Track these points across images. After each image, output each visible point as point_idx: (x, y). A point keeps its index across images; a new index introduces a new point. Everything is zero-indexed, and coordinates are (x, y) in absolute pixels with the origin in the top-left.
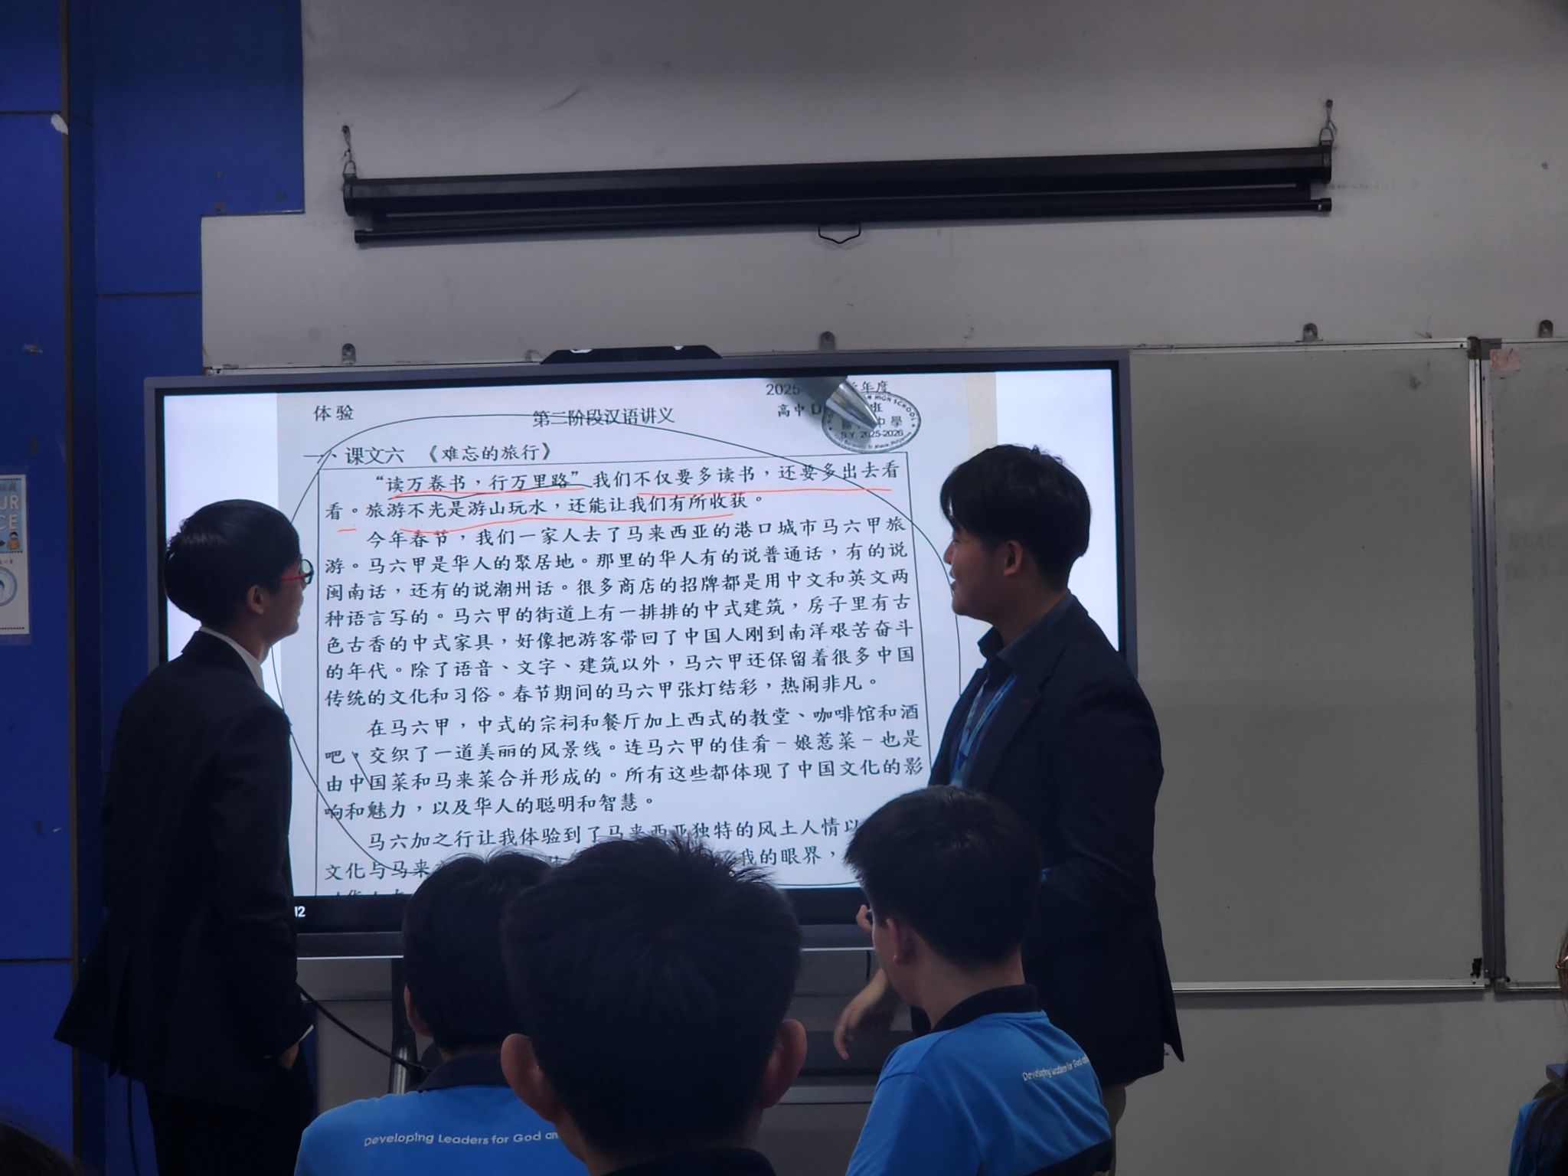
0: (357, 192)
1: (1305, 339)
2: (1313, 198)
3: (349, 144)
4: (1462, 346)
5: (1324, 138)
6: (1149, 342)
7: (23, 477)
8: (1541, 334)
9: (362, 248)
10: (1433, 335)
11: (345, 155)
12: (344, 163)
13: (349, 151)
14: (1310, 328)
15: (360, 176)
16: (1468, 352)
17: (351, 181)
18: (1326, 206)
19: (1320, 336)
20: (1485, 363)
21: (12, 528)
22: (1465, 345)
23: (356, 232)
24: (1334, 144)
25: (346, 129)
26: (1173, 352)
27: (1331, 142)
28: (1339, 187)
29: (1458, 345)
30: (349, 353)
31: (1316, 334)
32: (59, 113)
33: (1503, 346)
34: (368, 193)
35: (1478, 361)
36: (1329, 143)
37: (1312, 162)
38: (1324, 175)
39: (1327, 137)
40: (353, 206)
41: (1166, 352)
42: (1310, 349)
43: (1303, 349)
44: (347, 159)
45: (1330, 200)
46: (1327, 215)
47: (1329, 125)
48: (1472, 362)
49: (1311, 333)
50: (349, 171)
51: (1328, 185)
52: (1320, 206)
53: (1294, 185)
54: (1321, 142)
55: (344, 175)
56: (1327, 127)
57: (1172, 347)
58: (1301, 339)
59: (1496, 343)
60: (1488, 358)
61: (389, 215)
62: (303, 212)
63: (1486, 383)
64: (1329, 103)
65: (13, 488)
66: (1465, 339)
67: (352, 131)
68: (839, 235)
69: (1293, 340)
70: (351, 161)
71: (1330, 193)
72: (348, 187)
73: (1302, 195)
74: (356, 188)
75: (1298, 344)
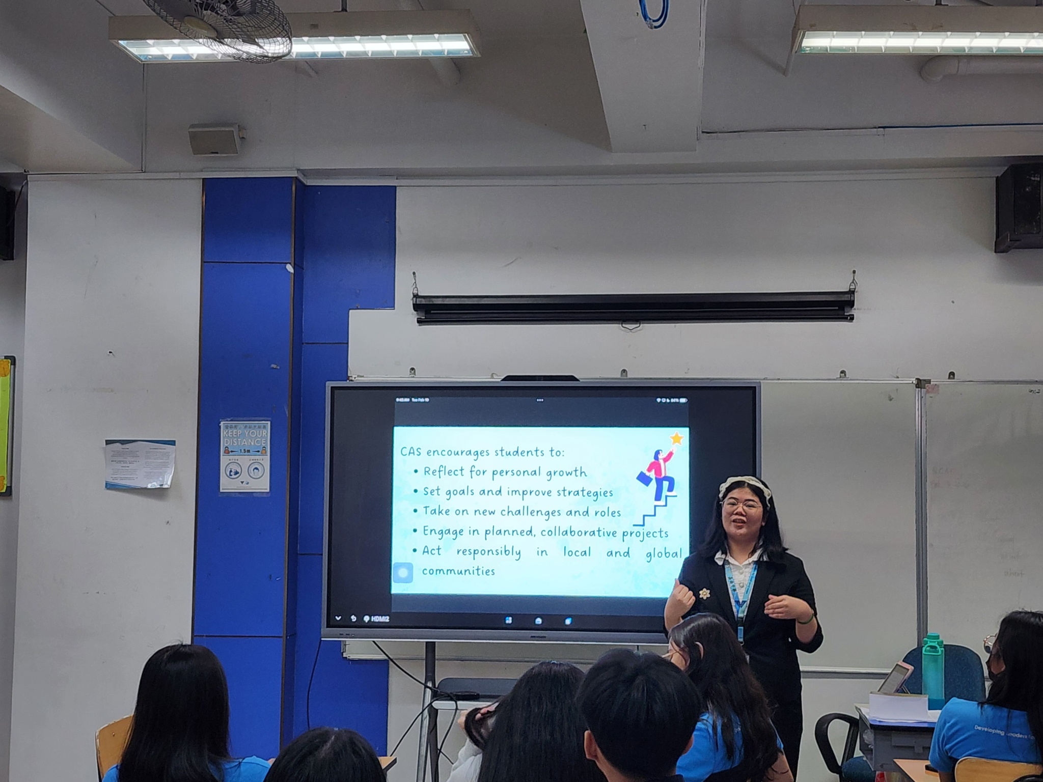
0: (419, 301)
1: (841, 377)
2: (846, 314)
3: (415, 279)
4: (913, 382)
5: (851, 287)
6: (769, 377)
7: (269, 423)
8: (949, 378)
9: (420, 325)
10: (899, 377)
11: (414, 284)
12: (413, 288)
14: (842, 372)
15: (420, 294)
16: (916, 385)
17: (416, 296)
18: (852, 318)
19: (847, 376)
20: (923, 390)
21: (264, 445)
22: (914, 382)
23: (418, 318)
24: (856, 290)
25: (414, 273)
26: (780, 381)
27: (855, 289)
28: (858, 309)
29: (911, 382)
30: (413, 372)
31: (845, 375)
32: (290, 263)
33: (932, 383)
34: (423, 301)
35: (920, 389)
36: (853, 290)
37: (846, 298)
38: (851, 304)
39: (852, 287)
40: (416, 307)
41: (777, 381)
42: (843, 381)
43: (839, 382)
44: (414, 286)
45: (853, 315)
46: (852, 322)
48: (917, 389)
49: (843, 374)
50: (415, 292)
51: (853, 309)
52: (849, 318)
53: (837, 308)
54: (850, 289)
55: (413, 293)
56: (853, 282)
57: (779, 379)
58: (839, 377)
59: (929, 381)
60: (925, 388)
61: (432, 312)
62: (394, 309)
63: (924, 399)
64: (854, 272)
65: (264, 427)
66: (914, 379)
67: (417, 274)
68: (631, 326)
69: (835, 378)
70: (416, 287)
71: (854, 312)
72: (415, 299)
73: (841, 312)
74: (418, 299)
75: (836, 380)
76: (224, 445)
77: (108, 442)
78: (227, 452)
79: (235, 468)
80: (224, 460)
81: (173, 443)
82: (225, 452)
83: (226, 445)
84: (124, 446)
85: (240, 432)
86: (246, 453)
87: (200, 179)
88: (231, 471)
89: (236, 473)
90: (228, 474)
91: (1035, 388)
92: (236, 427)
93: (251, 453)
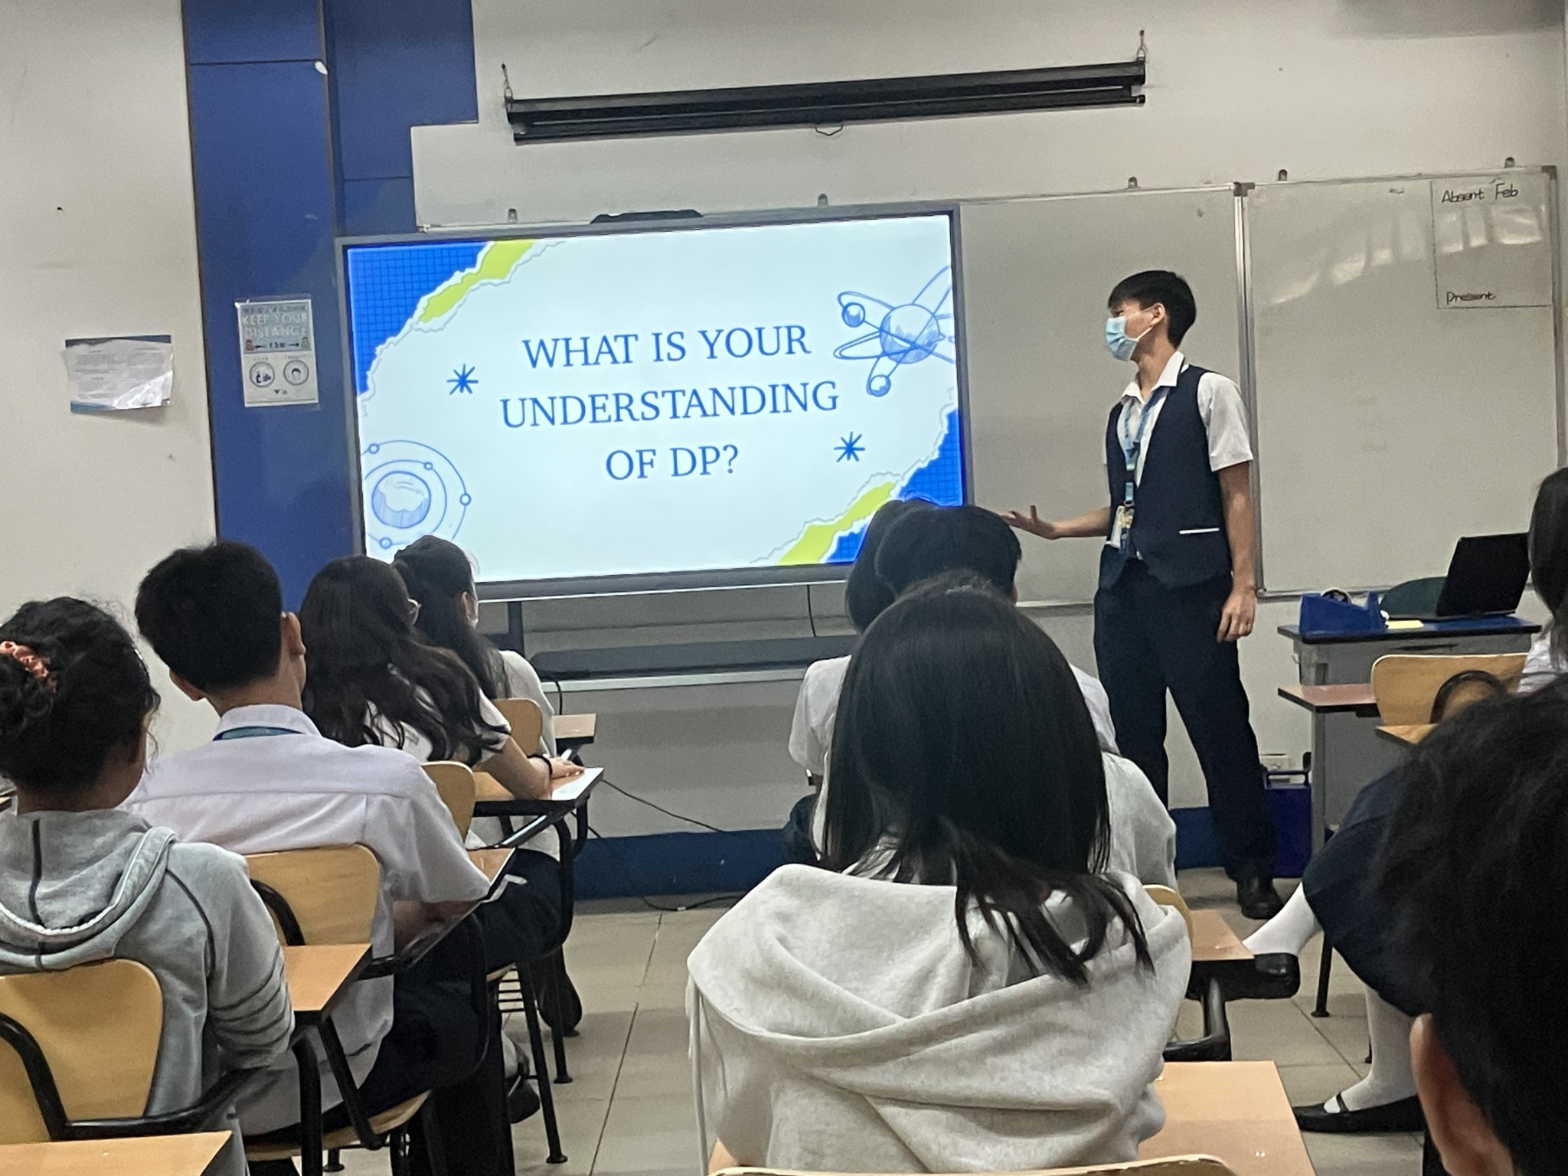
0: (516, 109)
1: (1130, 187)
2: (1133, 95)
3: (506, 76)
4: (1230, 188)
5: (1139, 56)
7: (310, 301)
8: (1280, 179)
9: (517, 145)
10: (1212, 181)
11: (505, 84)
12: (503, 88)
13: (507, 80)
14: (1133, 180)
15: (516, 97)
16: (1234, 192)
17: (509, 101)
18: (1142, 99)
19: (1139, 184)
20: (1244, 198)
21: (304, 334)
23: (515, 135)
24: (1147, 60)
25: (504, 67)
27: (1144, 58)
28: (1150, 87)
29: (1227, 188)
30: (513, 215)
31: (1136, 184)
32: (321, 60)
33: (1256, 187)
34: (522, 109)
35: (1240, 197)
37: (1133, 71)
38: (1141, 79)
39: (1141, 55)
40: (512, 118)
42: (1133, 193)
43: (1129, 194)
44: (506, 86)
45: (1144, 96)
46: (1143, 106)
47: (1142, 47)
48: (1236, 198)
49: (1133, 183)
50: (508, 95)
51: (1143, 86)
52: (1138, 100)
53: (1121, 87)
54: (1137, 58)
55: (505, 97)
56: (1141, 48)
57: (1044, 196)
58: (1127, 187)
59: (1252, 186)
60: (1246, 195)
61: (536, 123)
62: (477, 123)
63: (1246, 212)
64: (1142, 33)
65: (303, 308)
66: (1232, 184)
67: (507, 67)
68: (829, 130)
69: (1122, 188)
70: (508, 87)
71: (1144, 90)
72: (509, 106)
73: (1126, 92)
74: (514, 106)
75: (1124, 191)
76: (244, 337)
77: (70, 343)
78: (250, 348)
79: (263, 370)
80: (247, 360)
81: (167, 339)
82: (248, 349)
83: (247, 337)
84: (98, 347)
85: (265, 316)
86: (280, 349)
88: (258, 376)
89: (267, 378)
90: (255, 380)
91: (1398, 185)
92: (260, 311)
93: (286, 348)
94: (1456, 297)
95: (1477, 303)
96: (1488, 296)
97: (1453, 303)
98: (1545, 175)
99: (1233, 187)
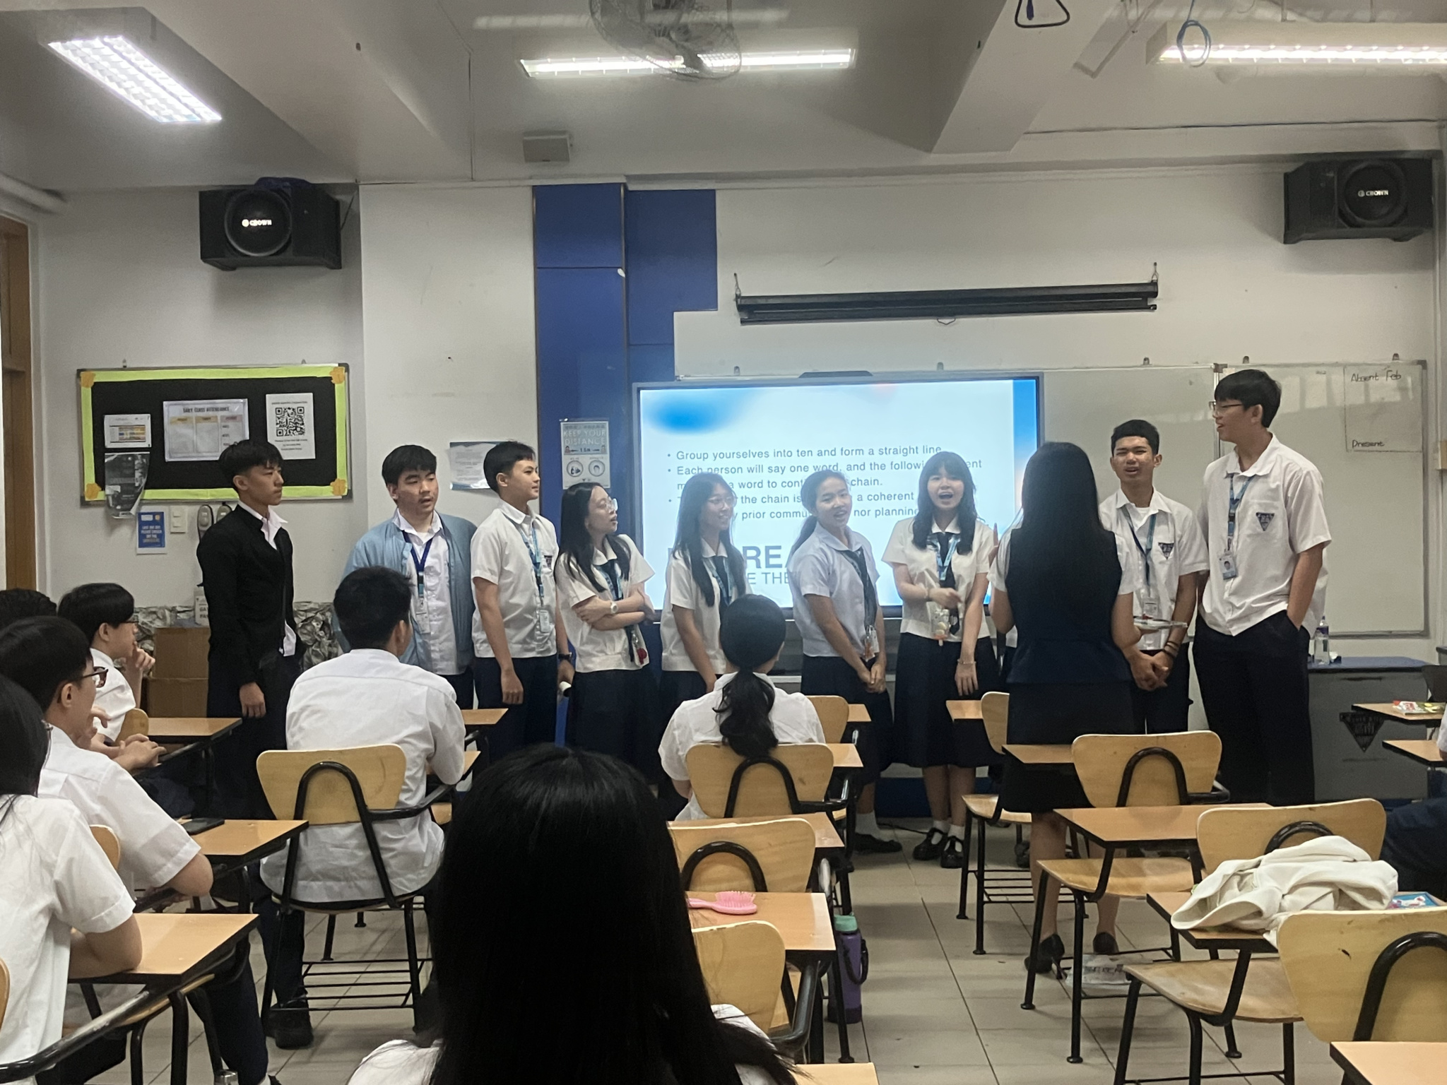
0: (743, 302)
1: (1144, 364)
2: (1149, 304)
3: (737, 280)
4: (1211, 367)
5: (1153, 279)
7: (607, 423)
9: (743, 325)
10: (1198, 362)
11: (736, 286)
12: (735, 289)
13: (737, 283)
14: (1146, 359)
15: (743, 295)
16: (1214, 369)
17: (738, 297)
18: (1155, 307)
19: (1150, 363)
21: (603, 444)
23: (741, 319)
24: (1158, 281)
25: (735, 275)
28: (1160, 300)
29: (1209, 367)
30: (737, 370)
31: (1148, 362)
32: (621, 268)
34: (749, 302)
36: (1156, 281)
37: (1150, 289)
38: (1155, 294)
39: (1155, 278)
40: (741, 308)
42: (1146, 368)
43: (1144, 368)
44: (737, 288)
45: (1155, 305)
46: (1154, 311)
47: (1155, 273)
48: (1214, 373)
50: (738, 293)
51: (1156, 299)
52: (1152, 308)
53: (1141, 299)
54: (1152, 281)
55: (736, 295)
59: (1225, 366)
61: (755, 312)
62: (716, 310)
64: (1155, 264)
65: (603, 427)
66: (1212, 364)
67: (738, 276)
68: (947, 321)
69: (1139, 364)
71: (1154, 302)
72: (738, 300)
73: (1144, 303)
74: (741, 300)
75: (1140, 366)
76: (564, 445)
77: (452, 445)
78: (568, 451)
79: (576, 466)
80: (566, 459)
82: (566, 452)
83: (567, 445)
84: (470, 448)
85: (579, 432)
86: (587, 452)
87: (528, 186)
88: (572, 470)
89: (578, 471)
90: (569, 472)
91: (1322, 369)
92: (575, 428)
93: (592, 452)
94: (1358, 444)
95: (1371, 448)
96: (1380, 444)
97: (1357, 448)
98: (1420, 367)
99: (1213, 367)
